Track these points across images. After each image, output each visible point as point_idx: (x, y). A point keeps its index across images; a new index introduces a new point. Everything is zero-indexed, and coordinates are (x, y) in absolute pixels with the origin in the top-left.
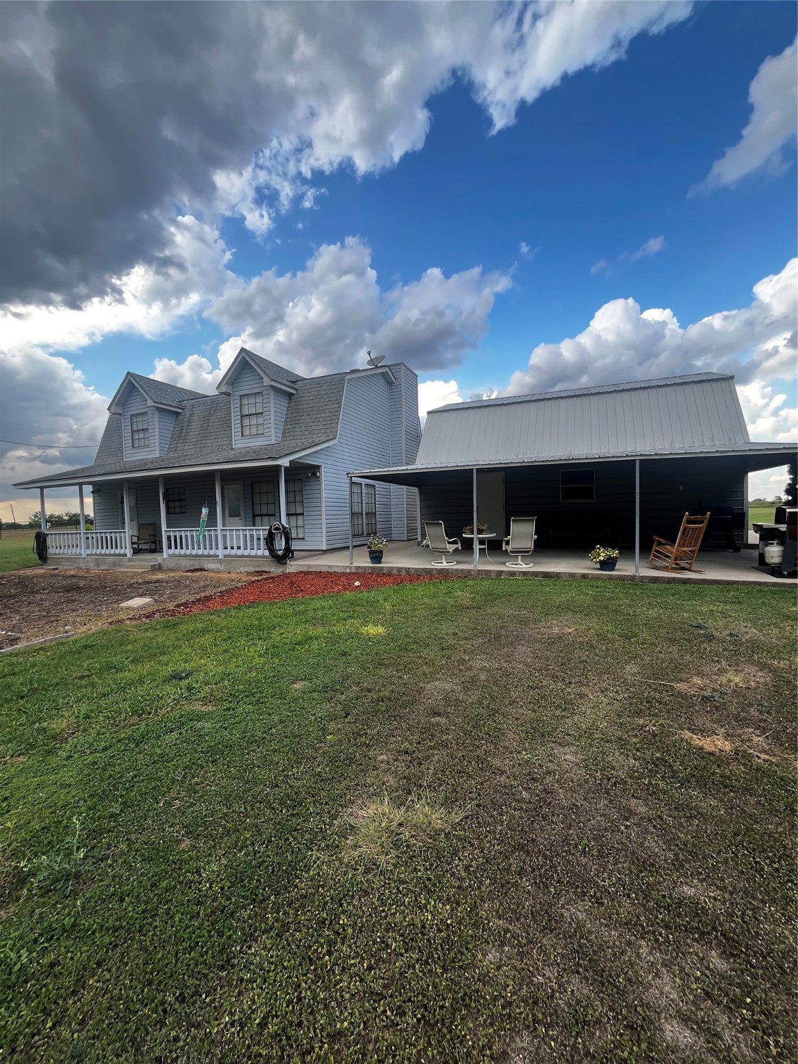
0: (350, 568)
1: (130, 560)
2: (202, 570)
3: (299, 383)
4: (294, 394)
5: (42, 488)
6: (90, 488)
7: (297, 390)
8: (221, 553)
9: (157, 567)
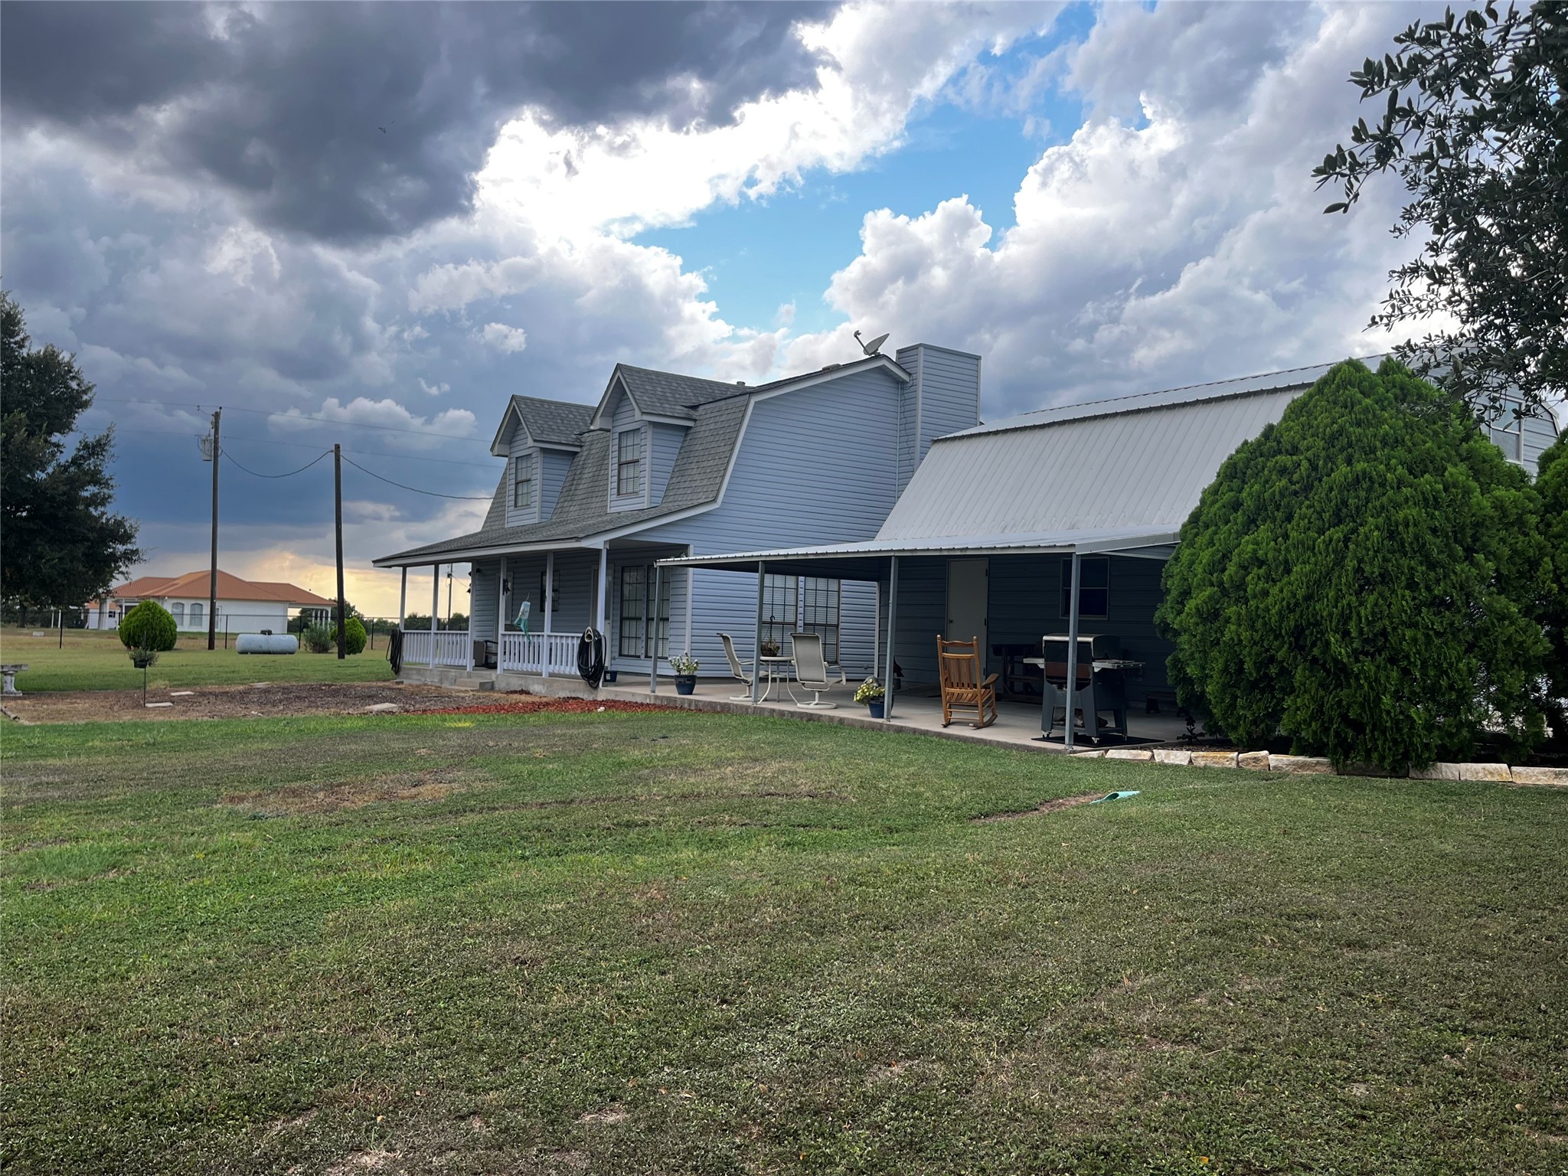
0: (650, 696)
1: (469, 676)
2: (528, 693)
3: (701, 408)
4: (690, 428)
5: (405, 567)
6: (469, 566)
7: (695, 420)
8: (545, 668)
9: (489, 686)
